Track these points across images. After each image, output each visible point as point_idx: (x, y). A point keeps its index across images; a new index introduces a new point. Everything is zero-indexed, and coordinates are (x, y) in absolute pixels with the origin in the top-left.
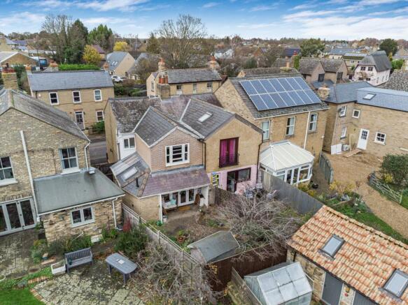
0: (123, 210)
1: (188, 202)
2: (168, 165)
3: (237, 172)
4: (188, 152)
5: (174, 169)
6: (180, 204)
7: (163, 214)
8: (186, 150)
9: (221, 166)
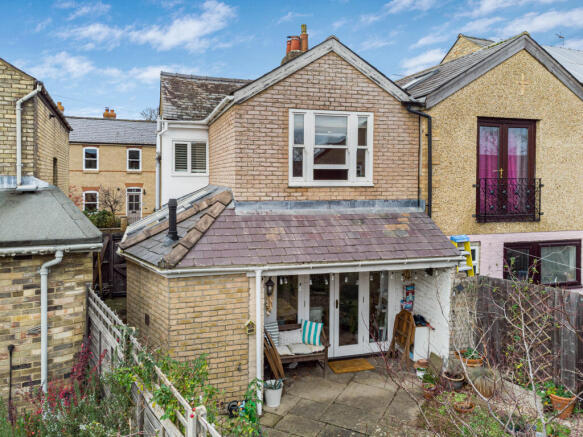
0: (89, 323)
1: (364, 345)
2: (294, 182)
3: (535, 248)
4: (370, 146)
5: (319, 203)
6: (336, 350)
7: (268, 373)
8: (362, 139)
9: (483, 216)
